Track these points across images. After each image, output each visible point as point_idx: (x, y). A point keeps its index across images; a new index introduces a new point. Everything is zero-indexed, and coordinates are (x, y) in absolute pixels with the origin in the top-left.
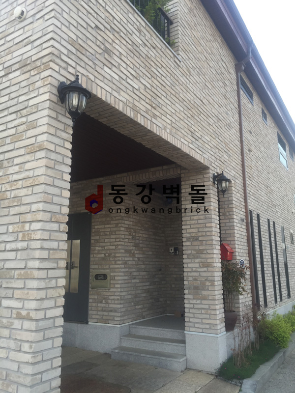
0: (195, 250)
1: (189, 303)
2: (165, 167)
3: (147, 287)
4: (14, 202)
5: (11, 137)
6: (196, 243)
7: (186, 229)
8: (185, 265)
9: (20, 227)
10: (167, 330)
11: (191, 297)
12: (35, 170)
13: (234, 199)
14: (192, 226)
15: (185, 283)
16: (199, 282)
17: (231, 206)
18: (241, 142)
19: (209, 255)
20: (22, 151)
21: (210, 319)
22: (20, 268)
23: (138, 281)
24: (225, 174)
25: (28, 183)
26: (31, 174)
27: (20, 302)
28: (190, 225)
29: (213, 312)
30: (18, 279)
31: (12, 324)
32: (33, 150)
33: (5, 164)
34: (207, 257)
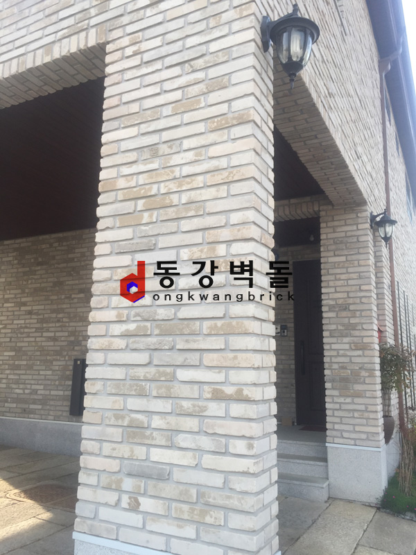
0: (343, 325)
1: (333, 402)
5: (173, 105)
6: (344, 314)
7: (328, 293)
8: (326, 347)
9: (205, 250)
10: (290, 442)
11: (336, 393)
12: (232, 156)
14: (338, 289)
15: (326, 372)
19: (364, 332)
20: (201, 127)
21: (367, 425)
22: (213, 318)
25: (218, 178)
26: (223, 163)
27: (219, 372)
28: (335, 287)
29: (372, 416)
30: (209, 335)
33: (164, 149)
34: (362, 335)
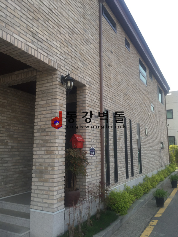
0: (42, 140)
1: (35, 185)
2: (26, 70)
6: (43, 134)
7: (37, 122)
8: (34, 153)
10: (23, 205)
11: (36, 179)
13: (87, 99)
14: (42, 120)
15: (34, 168)
16: (43, 167)
17: (84, 105)
18: (100, 56)
19: (52, 144)
21: (48, 199)
29: (51, 193)
34: (50, 146)
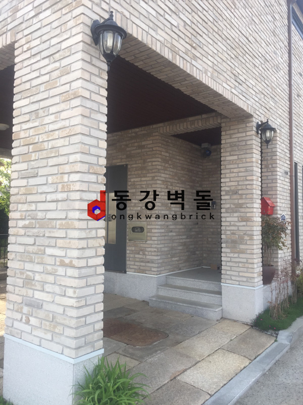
0: (234, 204)
1: (226, 257)
2: (204, 116)
3: (184, 240)
4: (51, 152)
5: (45, 84)
6: (235, 197)
7: (225, 182)
8: (223, 219)
9: (59, 178)
10: (204, 281)
11: (228, 250)
12: (71, 119)
13: (278, 150)
14: (232, 179)
15: (223, 236)
16: (237, 236)
17: (274, 158)
18: (290, 86)
19: (248, 209)
20: (57, 100)
21: (247, 272)
22: (61, 219)
23: (174, 234)
24: (270, 123)
25: (65, 133)
26: (66, 123)
27: (63, 250)
28: (230, 178)
29: (250, 266)
30: (59, 229)
31: (56, 271)
32: (68, 97)
33: (41, 113)
34: (246, 211)
